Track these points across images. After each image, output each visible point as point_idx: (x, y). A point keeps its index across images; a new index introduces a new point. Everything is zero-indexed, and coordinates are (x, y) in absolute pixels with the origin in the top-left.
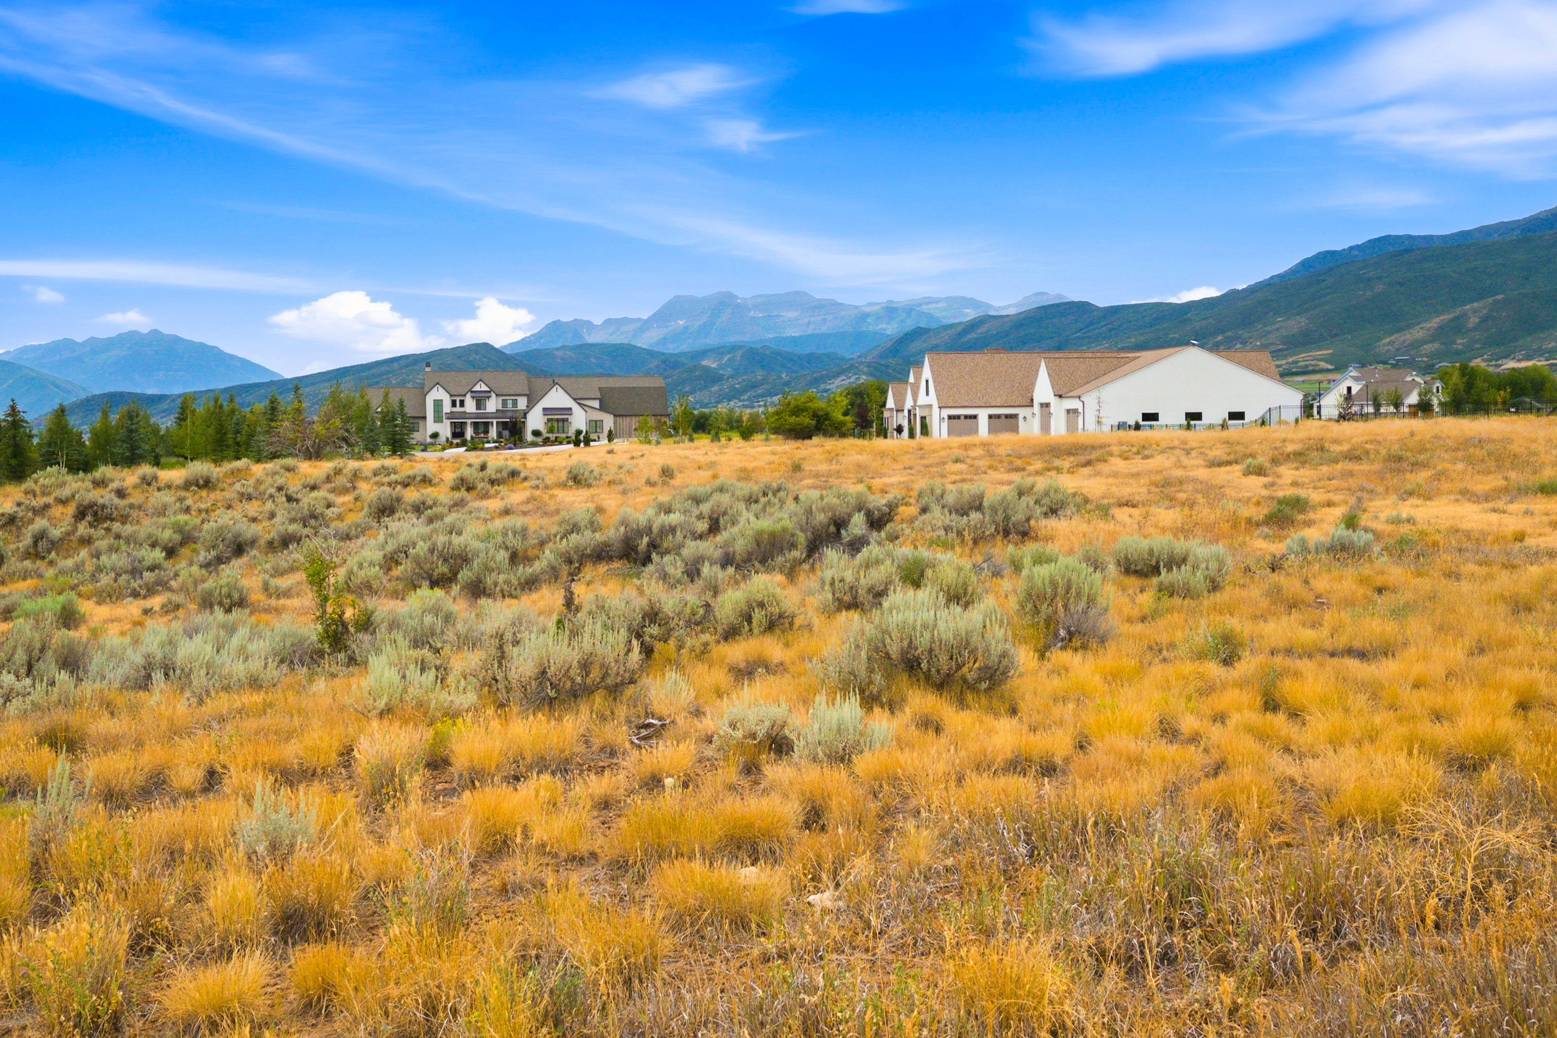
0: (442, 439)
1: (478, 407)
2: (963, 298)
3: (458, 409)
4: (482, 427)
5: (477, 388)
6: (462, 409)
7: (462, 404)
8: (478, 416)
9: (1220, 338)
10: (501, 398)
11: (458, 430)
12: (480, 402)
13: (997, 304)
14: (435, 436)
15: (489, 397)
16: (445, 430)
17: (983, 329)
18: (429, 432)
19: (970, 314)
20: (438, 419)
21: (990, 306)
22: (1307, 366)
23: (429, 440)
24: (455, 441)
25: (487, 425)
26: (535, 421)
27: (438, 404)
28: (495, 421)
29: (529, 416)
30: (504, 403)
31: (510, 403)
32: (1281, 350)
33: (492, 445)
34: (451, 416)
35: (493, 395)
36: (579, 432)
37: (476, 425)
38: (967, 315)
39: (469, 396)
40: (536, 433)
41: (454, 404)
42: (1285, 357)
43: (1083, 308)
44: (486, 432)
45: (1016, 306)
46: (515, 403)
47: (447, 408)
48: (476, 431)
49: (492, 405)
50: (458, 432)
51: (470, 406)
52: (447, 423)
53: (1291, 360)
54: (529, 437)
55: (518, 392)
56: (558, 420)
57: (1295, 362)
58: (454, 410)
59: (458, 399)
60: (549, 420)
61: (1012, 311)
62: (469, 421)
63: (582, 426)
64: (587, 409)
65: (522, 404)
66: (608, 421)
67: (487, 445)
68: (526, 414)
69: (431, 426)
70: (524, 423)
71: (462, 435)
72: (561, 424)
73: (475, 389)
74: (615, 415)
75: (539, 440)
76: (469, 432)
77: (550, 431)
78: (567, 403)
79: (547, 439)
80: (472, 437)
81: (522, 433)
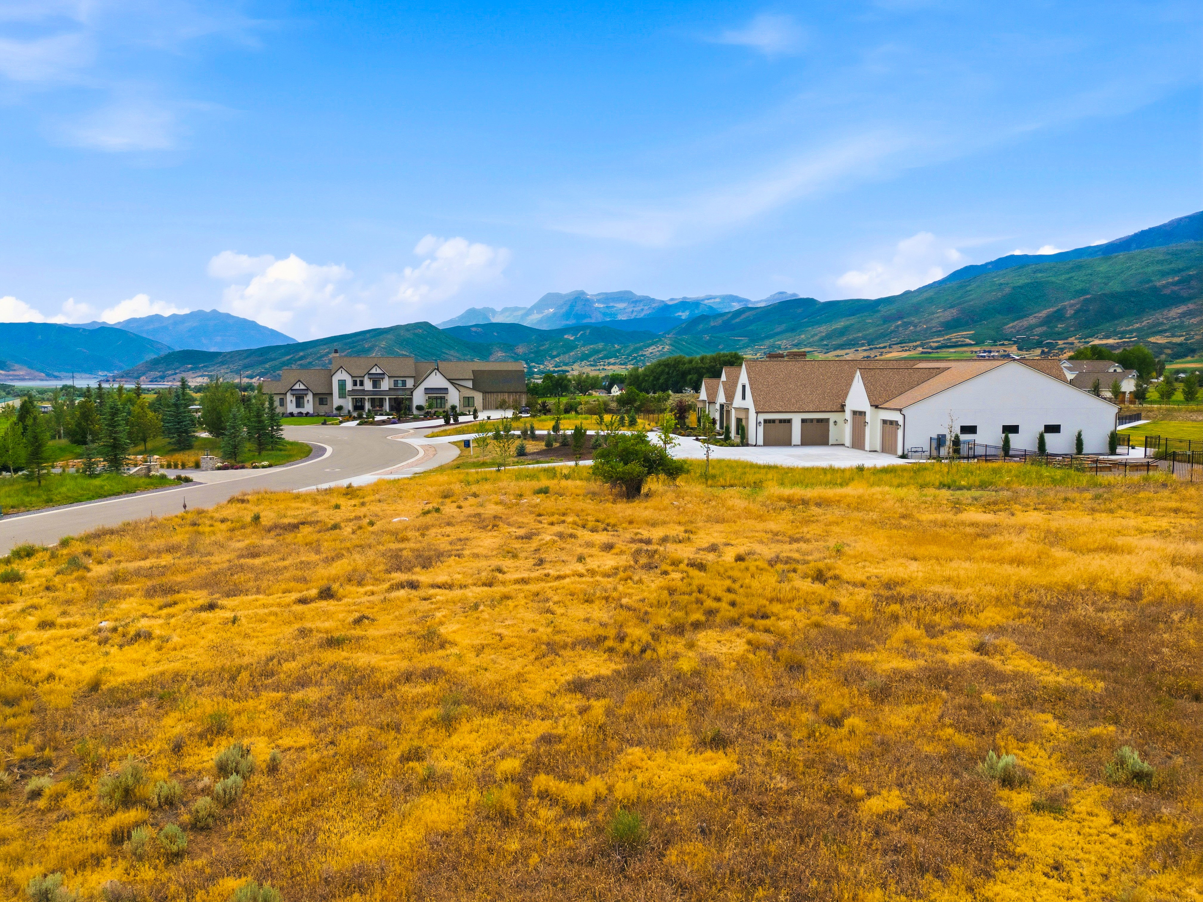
0: (345, 412)
1: (375, 386)
2: (731, 296)
3: (358, 387)
4: (377, 403)
5: (373, 371)
6: (361, 388)
7: (362, 383)
8: (374, 393)
9: (899, 323)
10: (392, 380)
11: (359, 404)
12: (376, 383)
13: (753, 299)
14: (340, 408)
15: (383, 379)
16: (348, 404)
17: (743, 316)
18: (335, 406)
19: (736, 306)
20: (342, 395)
21: (747, 301)
22: (957, 342)
23: (335, 412)
24: (355, 414)
25: (382, 401)
26: (419, 398)
27: (342, 384)
28: (387, 398)
29: (414, 393)
30: (396, 383)
31: (400, 384)
32: (940, 331)
33: (385, 418)
34: (352, 393)
35: (387, 378)
36: (453, 408)
37: (373, 401)
38: (734, 306)
39: (366, 378)
40: (419, 408)
41: (355, 384)
42: (943, 335)
43: (809, 302)
44: (381, 406)
45: (765, 301)
46: (404, 383)
47: (349, 386)
48: (373, 405)
49: (385, 385)
50: (358, 406)
51: (368, 385)
52: (350, 398)
53: (946, 337)
54: (415, 412)
55: (408, 374)
56: (437, 398)
57: (949, 339)
58: (356, 388)
59: (358, 380)
60: (429, 398)
61: (762, 305)
62: (367, 397)
63: (456, 402)
64: (460, 388)
65: (410, 383)
66: (478, 398)
67: (378, 418)
68: (412, 392)
69: (337, 401)
70: (411, 400)
71: (362, 408)
72: (439, 401)
73: (371, 372)
74: (485, 393)
75: (422, 413)
76: (367, 406)
77: (430, 407)
78: (444, 384)
79: (427, 413)
80: (369, 410)
81: (409, 408)
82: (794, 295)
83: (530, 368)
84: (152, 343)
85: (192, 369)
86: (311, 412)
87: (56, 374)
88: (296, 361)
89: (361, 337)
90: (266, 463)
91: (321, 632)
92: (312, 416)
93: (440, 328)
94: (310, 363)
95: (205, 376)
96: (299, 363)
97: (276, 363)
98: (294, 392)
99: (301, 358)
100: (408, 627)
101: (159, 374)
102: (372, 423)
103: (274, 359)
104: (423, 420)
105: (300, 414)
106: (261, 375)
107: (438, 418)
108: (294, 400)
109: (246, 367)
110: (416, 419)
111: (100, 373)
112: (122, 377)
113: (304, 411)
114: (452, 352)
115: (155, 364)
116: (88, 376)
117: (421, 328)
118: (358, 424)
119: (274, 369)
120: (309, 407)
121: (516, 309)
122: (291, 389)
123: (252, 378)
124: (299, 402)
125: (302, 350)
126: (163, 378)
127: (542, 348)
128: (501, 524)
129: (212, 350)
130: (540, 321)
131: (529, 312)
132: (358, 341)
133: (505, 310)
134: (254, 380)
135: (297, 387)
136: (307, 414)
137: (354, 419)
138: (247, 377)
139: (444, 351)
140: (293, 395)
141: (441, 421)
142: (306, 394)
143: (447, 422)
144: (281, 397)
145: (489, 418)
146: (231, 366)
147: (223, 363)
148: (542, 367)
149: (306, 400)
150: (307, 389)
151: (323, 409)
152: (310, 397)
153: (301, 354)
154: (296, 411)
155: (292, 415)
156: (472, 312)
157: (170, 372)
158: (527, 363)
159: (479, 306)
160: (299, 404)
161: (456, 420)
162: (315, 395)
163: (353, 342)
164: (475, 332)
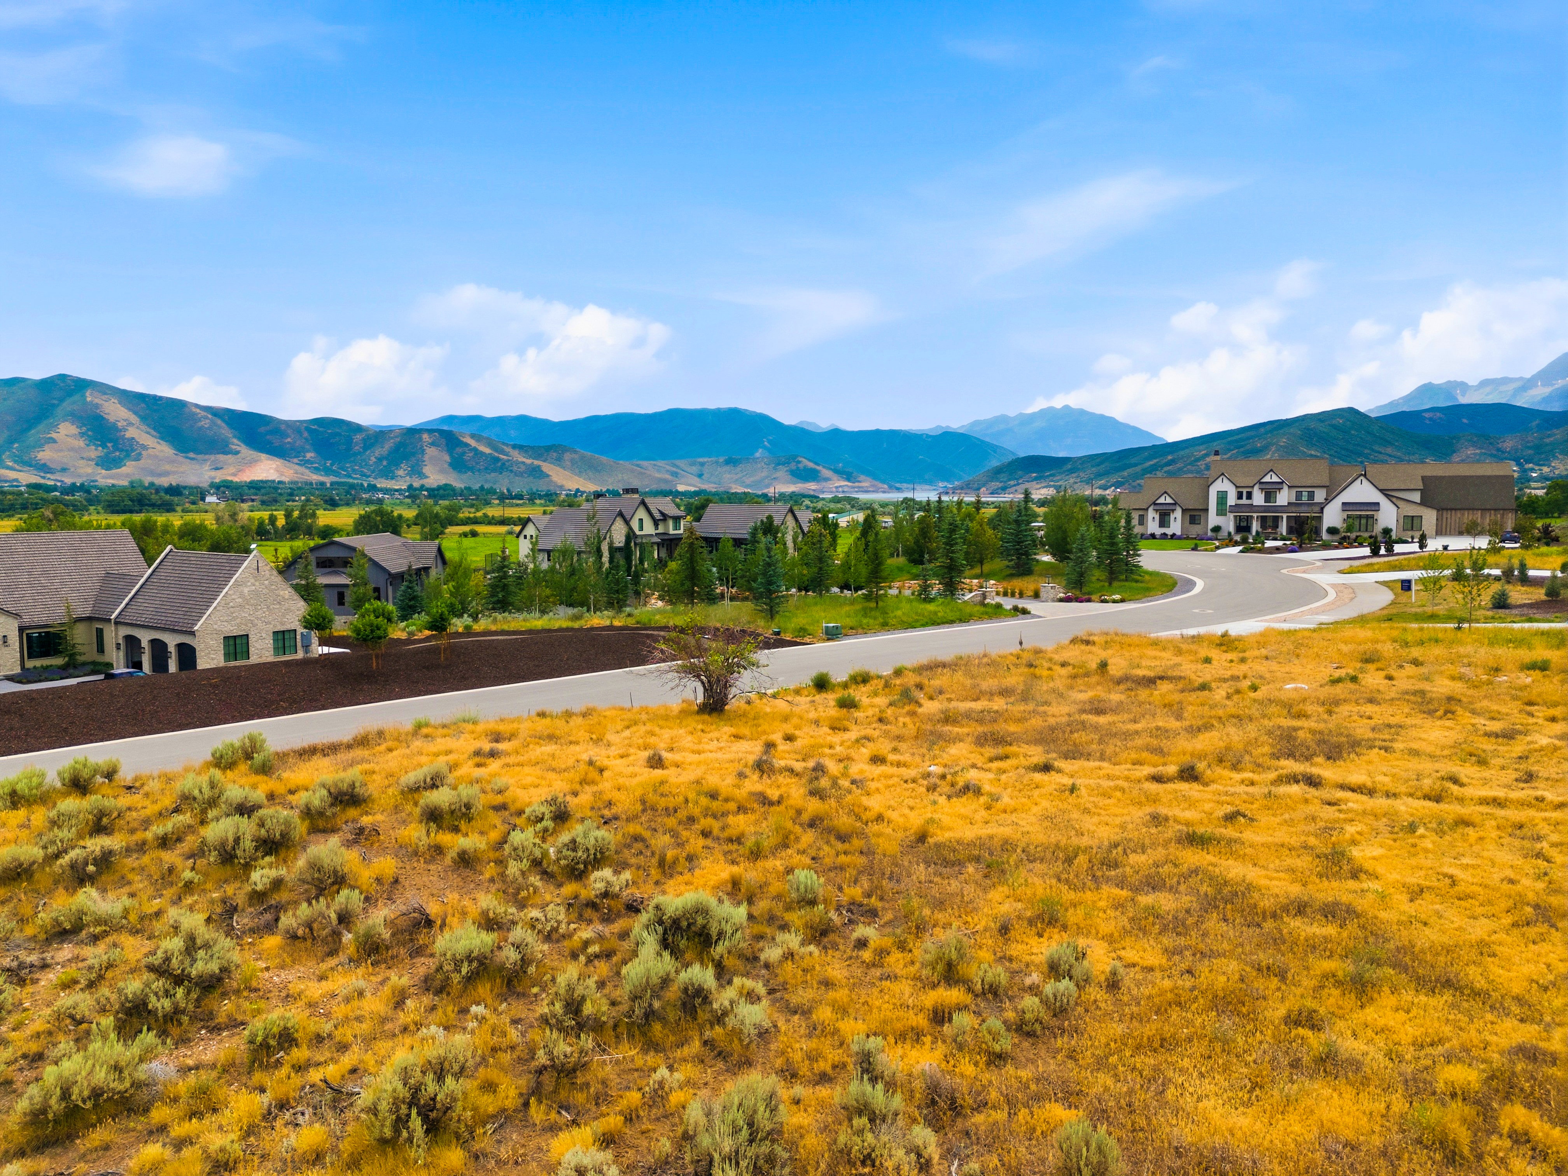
0: (1223, 534)
1: (1268, 499)
3: (1244, 501)
4: (1270, 524)
5: (1267, 479)
6: (1248, 502)
7: (1249, 496)
8: (1266, 509)
10: (1294, 491)
11: (1244, 524)
12: (1270, 493)
14: (1217, 529)
15: (1280, 489)
16: (1229, 524)
18: (1211, 526)
20: (1221, 512)
23: (1210, 534)
24: (1238, 538)
25: (1276, 520)
26: (1333, 516)
27: (1222, 497)
28: (1285, 516)
29: (1325, 510)
30: (1299, 495)
31: (1305, 498)
33: (1279, 543)
34: (1236, 508)
35: (1286, 488)
36: (1387, 531)
37: (1263, 520)
39: (1256, 488)
40: (1332, 531)
41: (1240, 496)
44: (1276, 527)
46: (1311, 495)
47: (1232, 500)
48: (1263, 526)
49: (1283, 498)
50: (1243, 527)
51: (1258, 499)
52: (1231, 516)
54: (1325, 536)
55: (1319, 483)
56: (1360, 517)
58: (1240, 502)
59: (1245, 491)
60: (1348, 517)
62: (1255, 515)
63: (1392, 524)
64: (1401, 504)
65: (1320, 496)
66: (1429, 517)
67: (1269, 544)
68: (1322, 509)
69: (1213, 519)
70: (1320, 519)
71: (1248, 529)
72: (1363, 521)
73: (1264, 480)
74: (1440, 509)
75: (1337, 537)
76: (1255, 526)
77: (1349, 529)
78: (1373, 495)
79: (1344, 538)
80: (1257, 532)
81: (1317, 531)
83: (1524, 471)
84: (995, 448)
85: (1036, 479)
86: (1179, 533)
87: (898, 485)
88: (1162, 467)
89: (1252, 433)
90: (1117, 597)
91: (1179, 823)
92: (1180, 538)
93: (1373, 415)
94: (1180, 469)
95: (1050, 486)
96: (1166, 469)
97: (1138, 469)
98: (1158, 507)
99: (1169, 464)
100: (1303, 838)
101: (1001, 485)
102: (1260, 551)
103: (1136, 465)
104: (1336, 548)
105: (1164, 536)
106: (1117, 485)
107: (1361, 545)
108: (1157, 517)
109: (1099, 476)
110: (1326, 546)
111: (940, 485)
112: (962, 488)
113: (1169, 531)
114: (1389, 450)
115: (997, 473)
116: (928, 487)
117: (1341, 416)
118: (1241, 551)
119: (1136, 477)
120: (1176, 526)
121: (1505, 381)
122: (1155, 504)
123: (1106, 489)
124: (1164, 520)
125: (1170, 453)
126: (1004, 489)
127: (1547, 441)
128: (1460, 711)
129: (1062, 454)
130: (1547, 399)
131: (1527, 384)
132: (1248, 438)
133: (1484, 383)
134: (1108, 492)
135: (1162, 500)
136: (1173, 536)
137: (1236, 544)
138: (1100, 488)
139: (1376, 448)
140: (1156, 511)
141: (1366, 551)
142: (1173, 511)
143: (1375, 553)
144: (1141, 513)
145: (1445, 548)
146: (1082, 475)
147: (1072, 471)
148: (1546, 470)
149: (1172, 517)
150: (1175, 504)
151: (1195, 530)
152: (1178, 513)
153: (1170, 457)
154: (1159, 531)
155: (1153, 536)
156: (1427, 389)
157: (1012, 483)
158: (1519, 464)
159: (1439, 379)
160: (1163, 523)
161: (1390, 551)
162: (1184, 511)
163: (1242, 440)
164: (1430, 419)
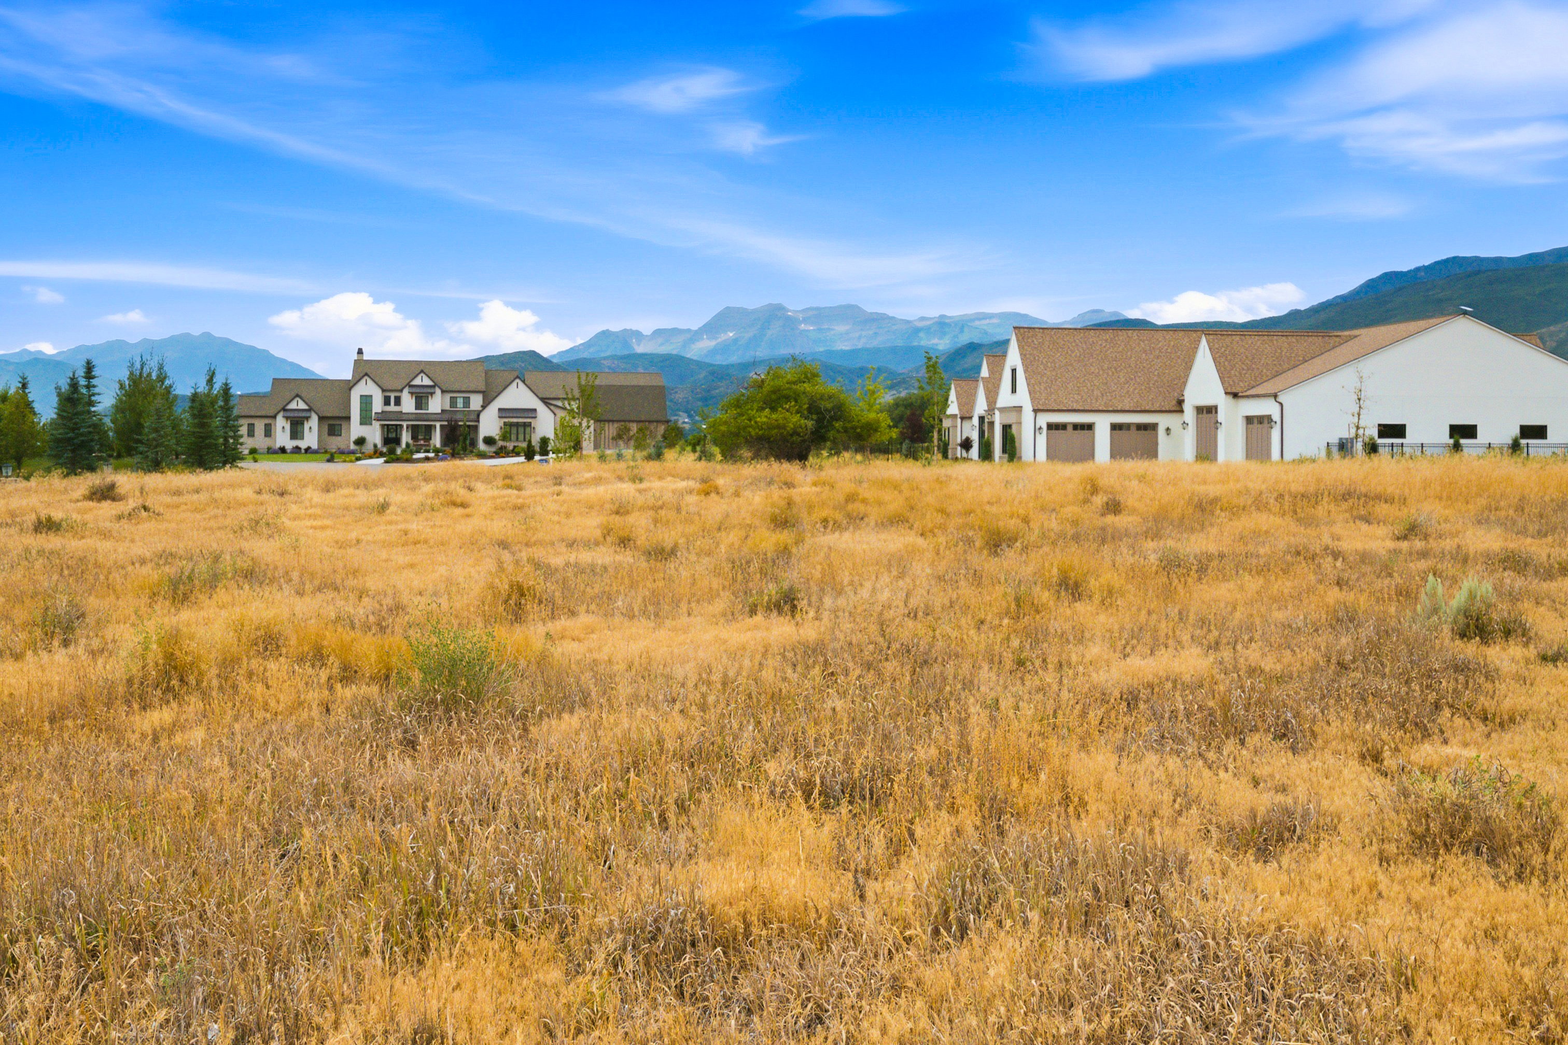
0: (369, 448)
1: (418, 406)
3: (392, 408)
4: (421, 432)
5: (417, 382)
6: (397, 409)
7: (398, 401)
8: (418, 417)
10: (448, 397)
11: (393, 435)
12: (421, 399)
14: (361, 441)
15: (432, 394)
16: (374, 435)
18: (353, 437)
20: (365, 420)
23: (352, 447)
24: (387, 449)
25: (429, 429)
26: (489, 425)
27: (366, 401)
28: (438, 425)
29: (482, 418)
30: (453, 401)
31: (460, 403)
34: (381, 416)
35: (438, 391)
36: (544, 441)
37: (415, 431)
39: (406, 391)
40: (489, 441)
41: (387, 402)
44: (428, 438)
46: (467, 402)
47: (377, 406)
48: (414, 438)
49: (436, 404)
50: (392, 439)
51: (408, 405)
52: (377, 425)
54: (482, 446)
55: (473, 387)
56: (517, 424)
58: (388, 408)
59: (393, 395)
60: (505, 424)
62: (405, 424)
63: (551, 435)
64: (557, 411)
65: (475, 402)
66: (588, 428)
67: (420, 455)
68: (478, 416)
69: (356, 429)
70: (476, 428)
71: (397, 441)
72: (521, 430)
73: (415, 383)
74: (598, 421)
75: (493, 449)
76: (406, 437)
77: (506, 438)
78: (530, 401)
79: (502, 448)
80: (408, 445)
81: (473, 443)
82: (1116, 313)
86: (315, 446)
92: (316, 452)
98: (288, 414)
102: (411, 462)
104: (493, 457)
105: (297, 450)
107: (516, 454)
108: (288, 427)
110: (482, 456)
113: (303, 444)
117: (523, 360)
118: (389, 463)
120: (311, 437)
122: (284, 410)
124: (296, 430)
135: (293, 406)
136: (308, 450)
137: (383, 455)
140: (287, 418)
142: (307, 418)
144: (267, 421)
149: (306, 426)
150: (309, 410)
151: (334, 442)
152: (313, 422)
154: (290, 444)
155: (283, 450)
160: (296, 433)
162: (321, 419)
